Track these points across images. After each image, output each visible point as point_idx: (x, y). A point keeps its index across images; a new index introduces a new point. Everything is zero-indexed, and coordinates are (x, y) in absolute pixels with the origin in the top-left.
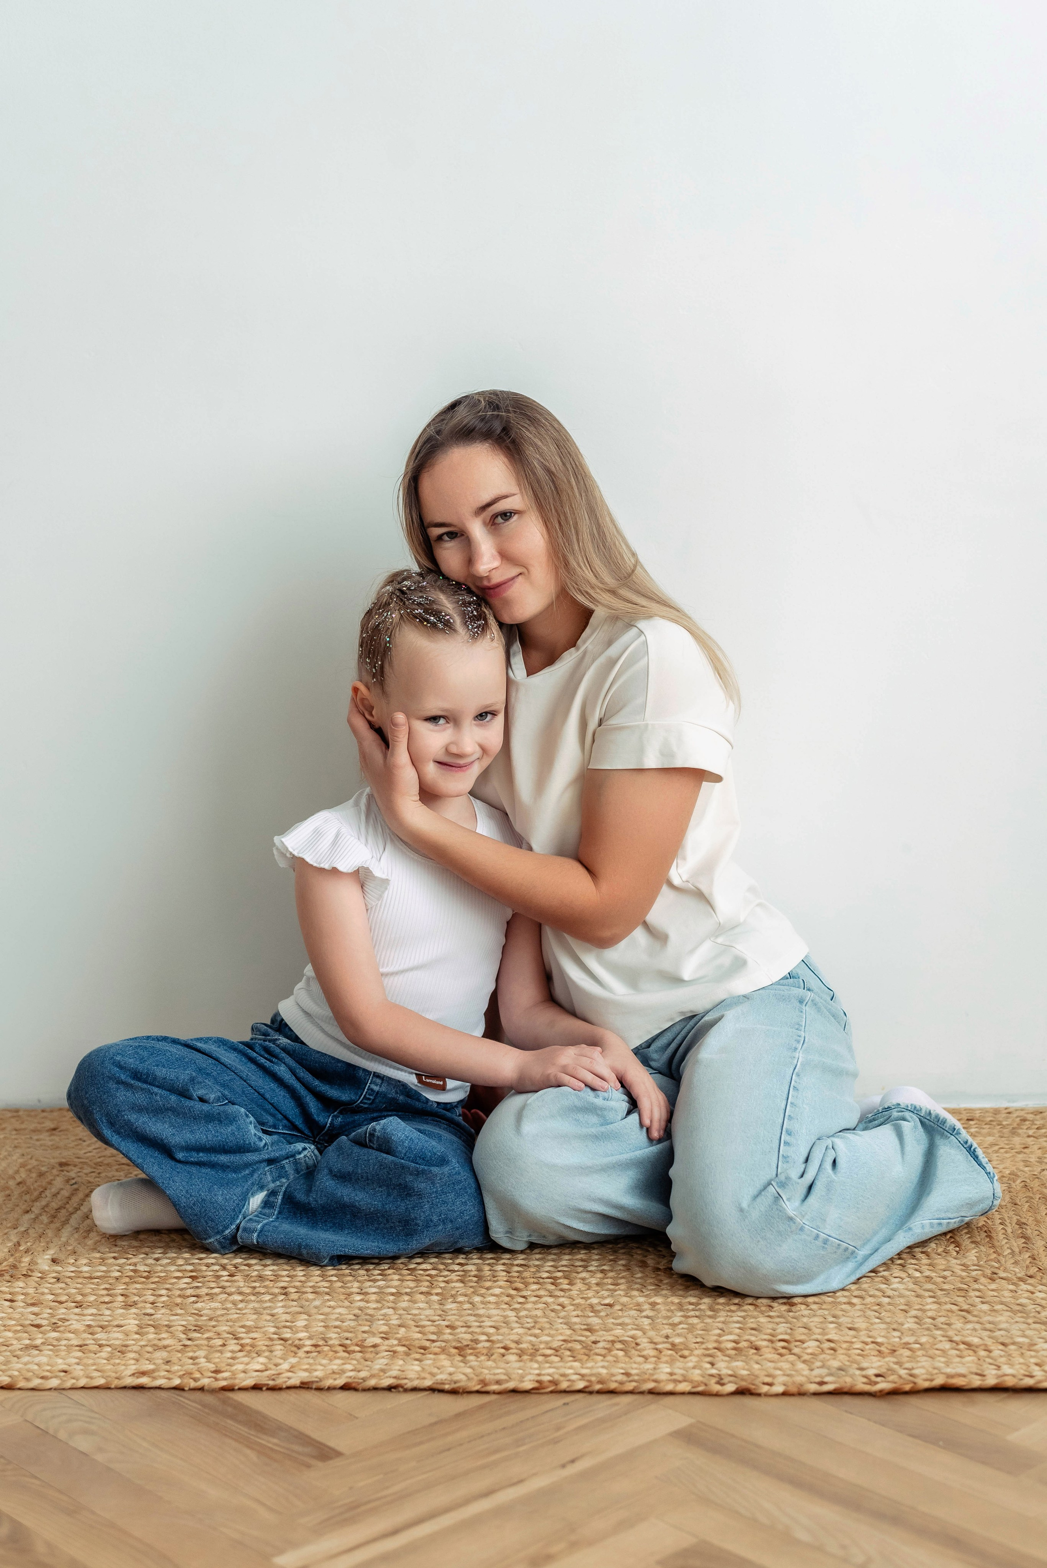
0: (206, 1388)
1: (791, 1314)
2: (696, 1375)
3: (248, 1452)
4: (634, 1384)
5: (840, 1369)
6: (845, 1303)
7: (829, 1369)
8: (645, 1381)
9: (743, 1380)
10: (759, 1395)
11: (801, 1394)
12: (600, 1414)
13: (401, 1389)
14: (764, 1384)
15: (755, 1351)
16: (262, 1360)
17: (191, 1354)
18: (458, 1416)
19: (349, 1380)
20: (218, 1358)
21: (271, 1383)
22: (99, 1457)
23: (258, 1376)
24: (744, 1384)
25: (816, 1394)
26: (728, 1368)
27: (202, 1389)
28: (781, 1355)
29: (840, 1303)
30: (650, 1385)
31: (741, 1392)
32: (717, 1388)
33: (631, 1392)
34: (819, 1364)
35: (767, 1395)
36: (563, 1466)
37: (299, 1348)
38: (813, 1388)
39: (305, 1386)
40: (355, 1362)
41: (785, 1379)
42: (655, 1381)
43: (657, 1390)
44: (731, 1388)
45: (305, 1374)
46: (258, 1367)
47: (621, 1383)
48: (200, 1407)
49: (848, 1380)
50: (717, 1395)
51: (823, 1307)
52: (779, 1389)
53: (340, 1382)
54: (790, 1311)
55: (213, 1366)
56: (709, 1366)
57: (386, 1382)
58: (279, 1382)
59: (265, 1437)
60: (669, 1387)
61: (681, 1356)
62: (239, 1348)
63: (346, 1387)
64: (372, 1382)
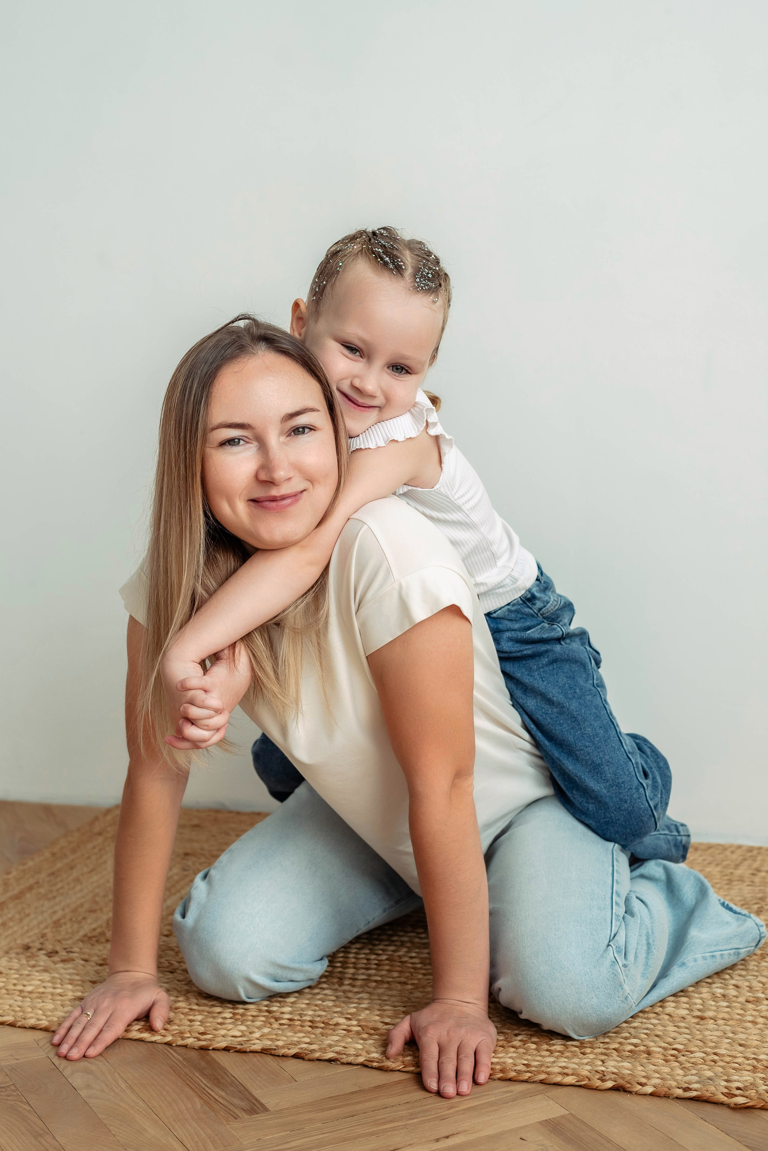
0: (188, 1046)
1: (698, 1026)
2: (585, 1071)
3: (197, 1100)
4: (529, 1075)
5: (710, 1079)
6: (749, 1022)
7: (699, 1077)
8: (539, 1072)
9: (623, 1078)
10: (630, 1092)
11: (667, 1096)
12: (492, 1099)
13: (338, 1062)
14: (638, 1083)
15: (647, 1056)
16: (243, 1028)
17: (191, 1017)
18: (378, 1087)
19: (301, 1051)
20: (210, 1022)
21: (239, 1047)
22: (83, 1093)
23: (231, 1040)
24: (621, 1082)
25: (678, 1098)
26: (615, 1067)
27: (186, 1046)
28: (666, 1061)
29: (745, 1021)
30: (542, 1077)
31: (617, 1089)
32: (598, 1083)
33: (526, 1081)
34: (694, 1072)
35: (637, 1093)
36: (437, 1140)
37: (276, 1021)
38: (680, 1092)
39: (265, 1052)
40: (313, 1036)
41: (658, 1081)
42: (548, 1073)
43: (547, 1081)
44: (610, 1084)
45: (269, 1043)
46: (238, 1034)
47: (519, 1072)
48: (181, 1059)
49: (712, 1089)
50: (597, 1089)
51: (728, 1023)
52: (649, 1089)
53: (293, 1051)
54: (698, 1024)
55: (203, 1029)
56: (600, 1063)
57: (330, 1055)
58: (247, 1047)
59: (216, 1089)
60: (559, 1079)
61: (582, 1053)
62: (231, 1015)
63: (296, 1056)
64: (317, 1055)
